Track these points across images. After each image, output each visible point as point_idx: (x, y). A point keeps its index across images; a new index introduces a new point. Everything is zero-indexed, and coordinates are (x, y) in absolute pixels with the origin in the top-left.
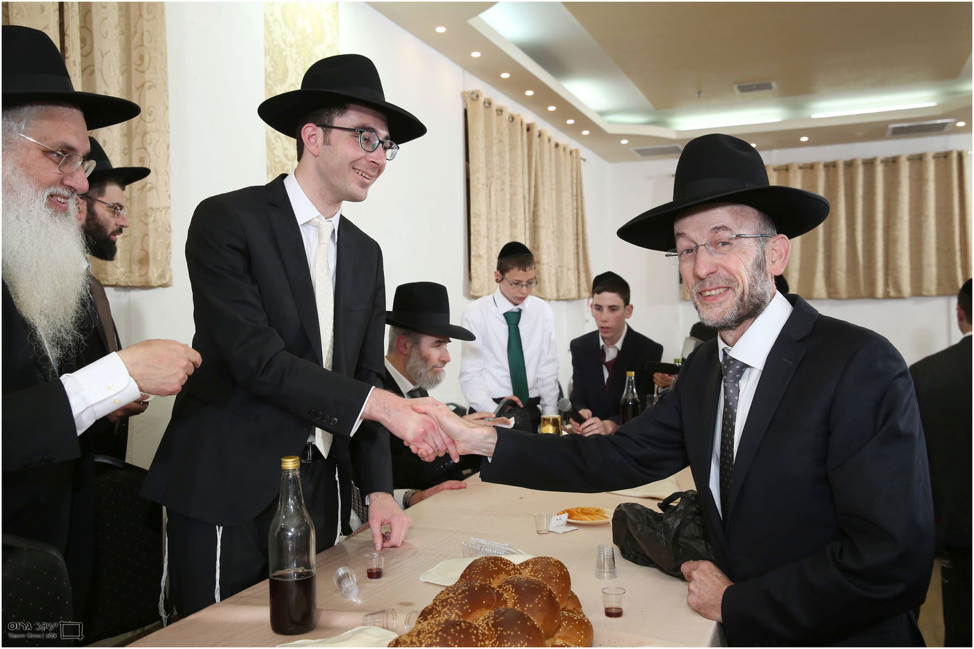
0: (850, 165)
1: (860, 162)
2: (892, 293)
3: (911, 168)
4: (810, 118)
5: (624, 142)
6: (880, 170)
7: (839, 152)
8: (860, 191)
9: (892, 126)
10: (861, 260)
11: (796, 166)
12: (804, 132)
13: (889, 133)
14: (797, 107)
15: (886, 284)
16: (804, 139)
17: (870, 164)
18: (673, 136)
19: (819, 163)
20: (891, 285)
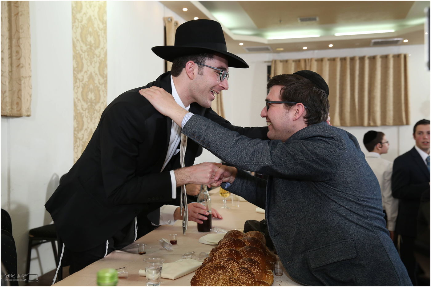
0: (353, 59)
1: (357, 58)
2: (372, 124)
3: (382, 62)
4: (334, 36)
5: (241, 44)
6: (367, 62)
7: (347, 53)
8: (357, 73)
9: (373, 41)
10: (357, 107)
11: (326, 59)
12: (331, 42)
13: (372, 44)
14: (327, 29)
15: (369, 119)
16: (331, 46)
17: (362, 59)
18: (266, 42)
19: (337, 58)
20: (371, 119)
